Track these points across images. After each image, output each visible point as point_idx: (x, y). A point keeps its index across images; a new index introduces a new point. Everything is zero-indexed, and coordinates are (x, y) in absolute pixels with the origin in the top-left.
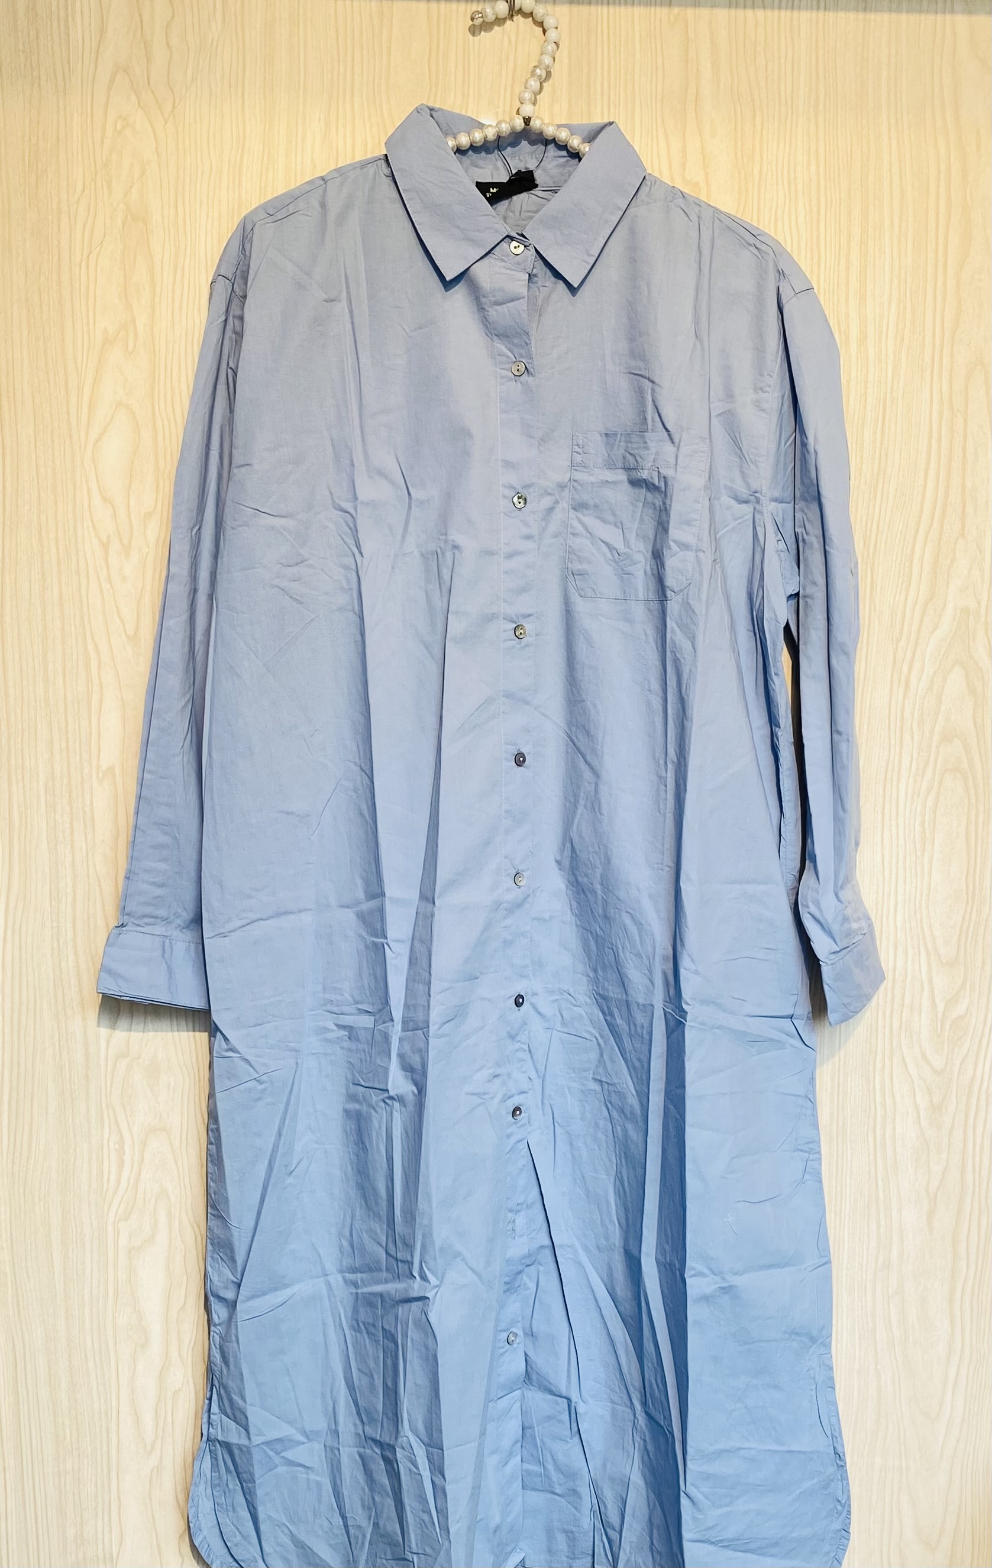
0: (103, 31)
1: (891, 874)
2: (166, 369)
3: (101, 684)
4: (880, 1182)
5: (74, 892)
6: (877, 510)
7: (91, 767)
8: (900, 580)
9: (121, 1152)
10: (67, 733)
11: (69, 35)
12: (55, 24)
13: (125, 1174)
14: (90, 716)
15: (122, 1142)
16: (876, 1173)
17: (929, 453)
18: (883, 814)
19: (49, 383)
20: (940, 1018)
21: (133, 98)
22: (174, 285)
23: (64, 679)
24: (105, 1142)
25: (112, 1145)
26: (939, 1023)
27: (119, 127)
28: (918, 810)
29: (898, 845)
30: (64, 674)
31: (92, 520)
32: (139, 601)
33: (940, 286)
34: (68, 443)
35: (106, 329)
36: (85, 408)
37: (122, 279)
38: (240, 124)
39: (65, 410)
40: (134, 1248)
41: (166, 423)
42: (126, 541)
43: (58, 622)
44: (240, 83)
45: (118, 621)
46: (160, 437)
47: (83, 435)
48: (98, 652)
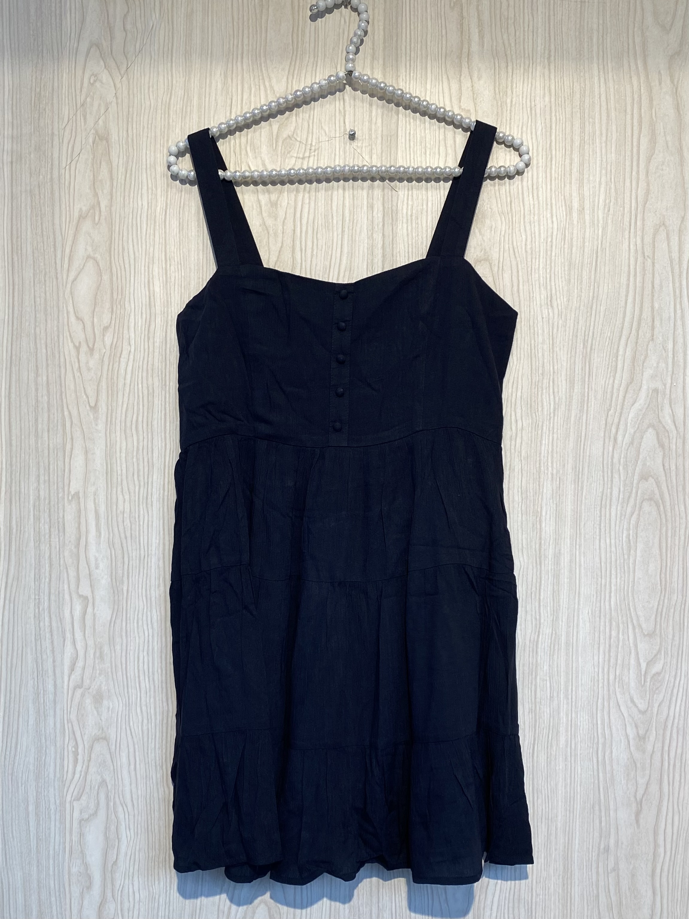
0: (83, 21)
1: (606, 571)
2: (119, 234)
3: (72, 439)
4: (601, 790)
5: (50, 575)
6: (592, 324)
7: (64, 492)
8: (609, 370)
9: (76, 754)
10: (49, 469)
11: (62, 25)
12: (53, 18)
13: (79, 768)
14: (64, 459)
15: (76, 746)
16: (599, 783)
17: (628, 285)
18: (600, 529)
19: (43, 243)
20: (643, 673)
21: (102, 63)
22: (125, 180)
23: (48, 434)
24: (66, 746)
25: (70, 748)
26: (643, 677)
27: (92, 81)
28: (625, 527)
29: (611, 552)
30: (48, 431)
31: (69, 331)
32: (98, 384)
33: (634, 173)
34: (55, 283)
35: (81, 209)
36: (66, 260)
37: (92, 177)
38: (170, 78)
39: (53, 261)
40: (83, 820)
41: (119, 268)
42: (91, 346)
43: (46, 398)
44: (170, 52)
45: (85, 397)
46: (115, 278)
47: (65, 277)
48: (71, 417)
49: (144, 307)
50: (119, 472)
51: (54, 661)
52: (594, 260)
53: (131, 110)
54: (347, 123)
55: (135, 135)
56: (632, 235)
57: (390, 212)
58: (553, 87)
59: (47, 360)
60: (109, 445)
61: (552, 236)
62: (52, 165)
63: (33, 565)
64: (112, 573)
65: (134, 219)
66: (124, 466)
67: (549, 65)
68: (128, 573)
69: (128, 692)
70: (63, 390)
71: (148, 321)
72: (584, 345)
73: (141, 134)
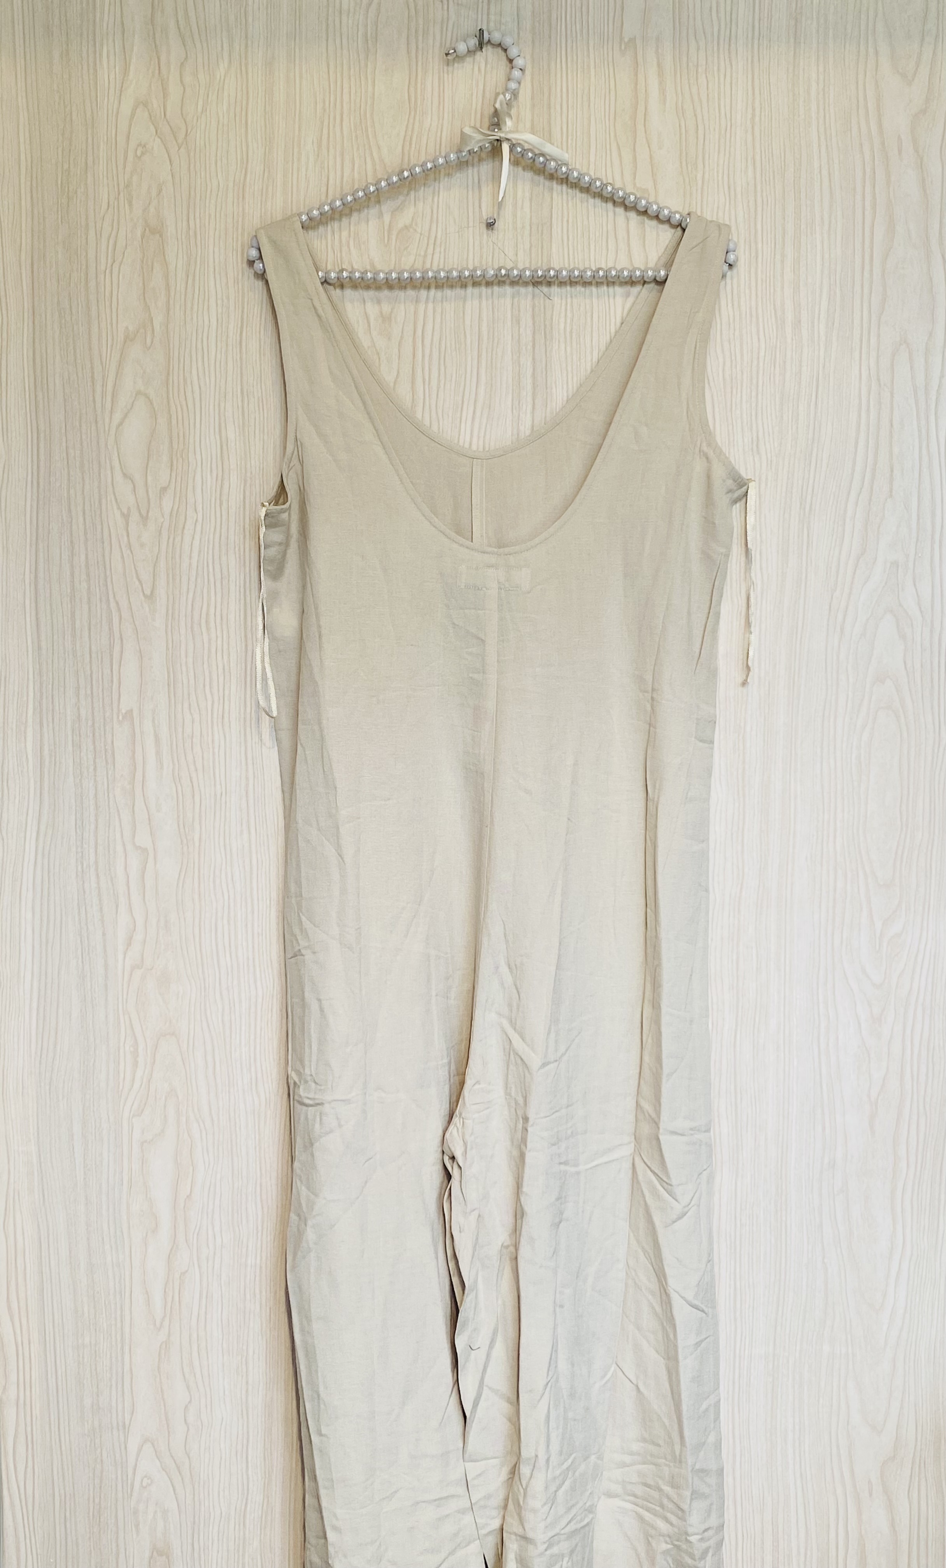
0: (126, 71)
1: (831, 803)
2: (179, 361)
3: (121, 639)
4: (825, 1088)
5: (97, 820)
6: (812, 477)
7: (112, 710)
8: (835, 538)
9: (135, 1054)
10: (92, 679)
11: (96, 76)
12: (85, 67)
13: (139, 1074)
14: (112, 665)
15: (136, 1044)
17: (859, 423)
18: (823, 748)
19: (77, 375)
20: (878, 935)
21: (152, 127)
22: (186, 288)
23: (90, 633)
24: (122, 1045)
25: (127, 1048)
26: (878, 940)
27: (139, 153)
28: (855, 745)
29: (836, 779)
30: (90, 629)
31: (114, 494)
32: (155, 565)
33: (866, 275)
34: (94, 428)
35: (127, 328)
36: (109, 399)
37: (141, 285)
38: (244, 149)
39: (91, 399)
40: (146, 1141)
41: (179, 409)
42: (144, 512)
43: (84, 585)
44: (244, 113)
45: (137, 583)
46: (174, 422)
47: (107, 420)
48: (119, 610)
49: (214, 460)
50: (185, 682)
51: (104, 934)
52: (814, 389)
53: (192, 193)
54: (484, 209)
55: (198, 226)
56: (864, 356)
57: (543, 327)
58: (758, 158)
59: (85, 533)
60: (170, 646)
61: (758, 358)
62: (87, 267)
63: (74, 808)
64: (178, 817)
65: (200, 340)
66: (192, 674)
67: (753, 127)
68: (200, 816)
69: (203, 972)
70: (108, 573)
71: (220, 478)
72: (801, 504)
73: (207, 224)
